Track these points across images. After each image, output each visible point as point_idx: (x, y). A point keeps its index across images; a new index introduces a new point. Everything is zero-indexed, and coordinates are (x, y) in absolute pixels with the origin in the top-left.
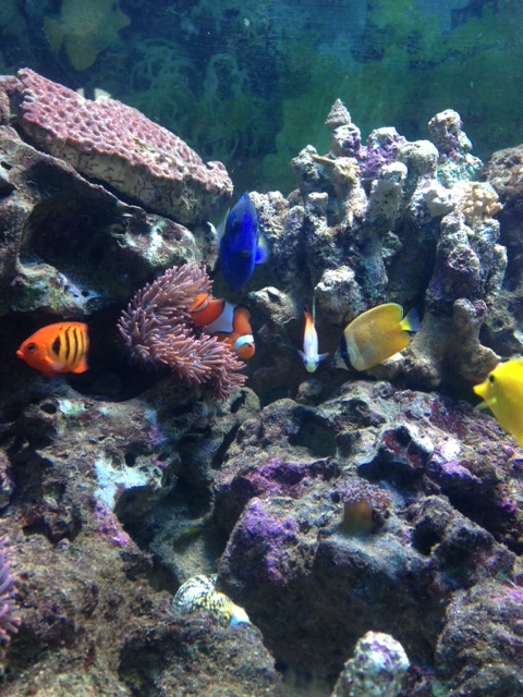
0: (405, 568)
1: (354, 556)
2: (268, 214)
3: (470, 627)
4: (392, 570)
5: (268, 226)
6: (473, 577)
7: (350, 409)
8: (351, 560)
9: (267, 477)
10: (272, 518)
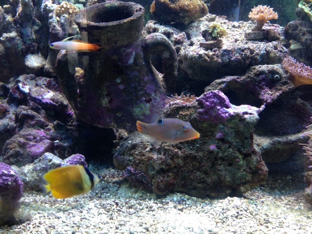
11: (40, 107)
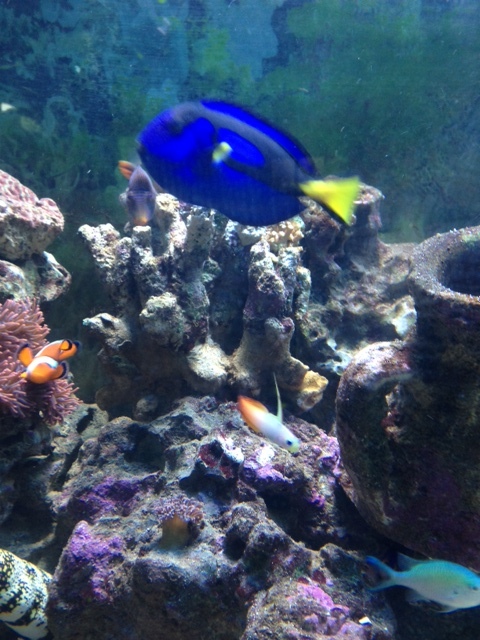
0: (215, 576)
1: (168, 571)
2: (100, 245)
3: (265, 628)
4: (203, 579)
5: (101, 256)
6: (271, 579)
7: (177, 425)
8: (165, 574)
9: (102, 496)
10: (98, 540)
11: (254, 491)
